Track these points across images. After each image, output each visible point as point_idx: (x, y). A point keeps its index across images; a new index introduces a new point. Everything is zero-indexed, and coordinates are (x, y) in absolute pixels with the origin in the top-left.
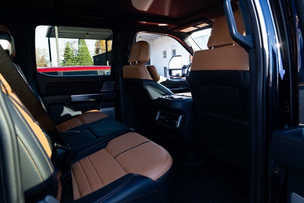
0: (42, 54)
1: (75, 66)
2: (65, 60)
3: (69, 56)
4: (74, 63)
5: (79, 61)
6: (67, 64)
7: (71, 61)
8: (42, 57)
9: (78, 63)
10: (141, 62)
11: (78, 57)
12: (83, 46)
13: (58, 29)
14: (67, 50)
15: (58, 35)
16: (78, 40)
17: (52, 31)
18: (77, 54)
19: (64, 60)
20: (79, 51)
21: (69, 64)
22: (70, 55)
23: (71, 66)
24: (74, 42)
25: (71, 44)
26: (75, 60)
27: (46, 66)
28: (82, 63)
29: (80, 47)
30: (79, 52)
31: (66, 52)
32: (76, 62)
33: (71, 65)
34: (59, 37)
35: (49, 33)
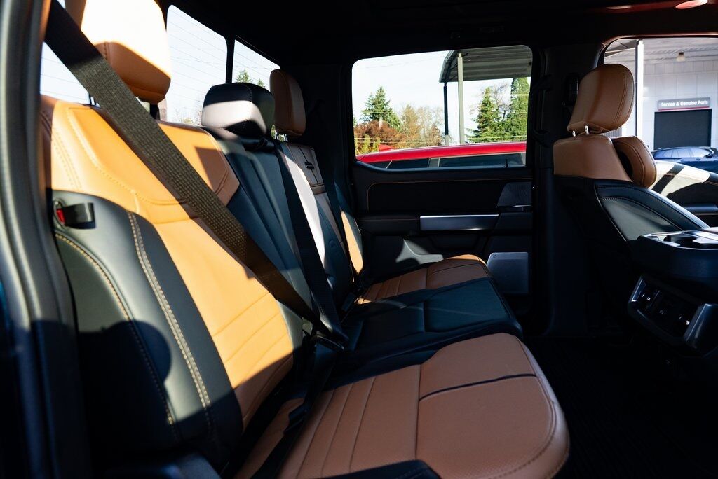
0: (434, 120)
1: (500, 143)
2: (480, 130)
3: (488, 119)
4: (500, 135)
5: (511, 130)
6: (483, 138)
7: (491, 131)
8: (434, 126)
9: (508, 135)
10: (599, 129)
11: (509, 121)
12: (523, 95)
13: (464, 62)
14: (486, 104)
15: (464, 74)
16: (511, 80)
17: (452, 67)
18: (506, 114)
19: (477, 129)
20: (511, 107)
21: (487, 137)
22: (491, 117)
23: (492, 143)
24: (502, 87)
25: (496, 93)
26: (501, 130)
27: (439, 144)
28: (518, 135)
29: (516, 96)
30: (511, 109)
31: (482, 111)
32: (503, 133)
33: (493, 139)
34: (465, 80)
35: (445, 72)
